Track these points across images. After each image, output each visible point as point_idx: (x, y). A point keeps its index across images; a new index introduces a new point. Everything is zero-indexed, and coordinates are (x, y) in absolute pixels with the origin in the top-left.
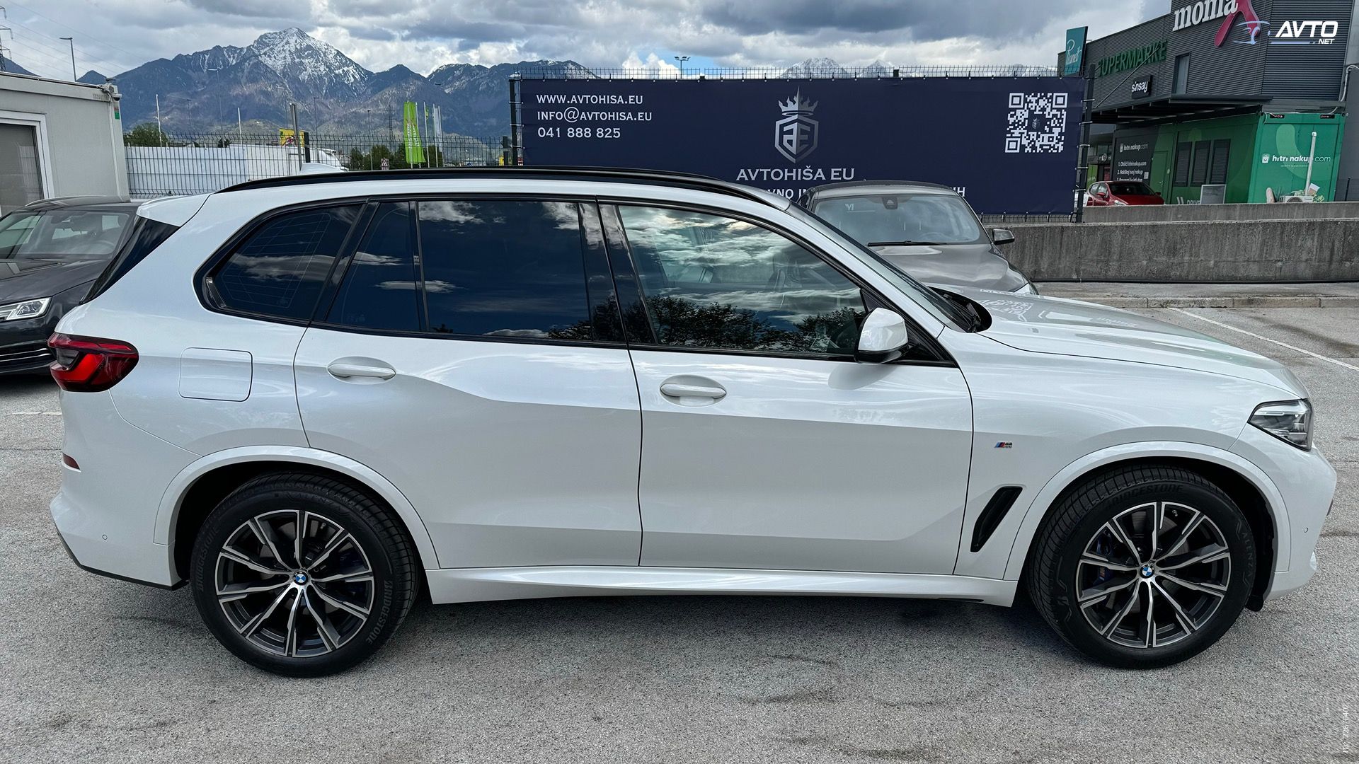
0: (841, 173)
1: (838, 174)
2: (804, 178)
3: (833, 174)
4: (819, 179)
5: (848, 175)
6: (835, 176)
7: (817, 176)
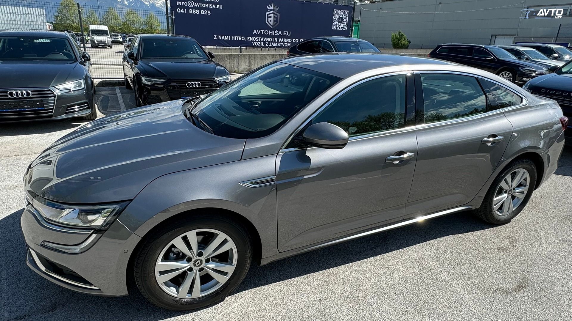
0: (287, 33)
1: (285, 33)
2: (275, 34)
3: (284, 33)
4: (280, 35)
5: (289, 34)
6: (285, 34)
7: (279, 34)
